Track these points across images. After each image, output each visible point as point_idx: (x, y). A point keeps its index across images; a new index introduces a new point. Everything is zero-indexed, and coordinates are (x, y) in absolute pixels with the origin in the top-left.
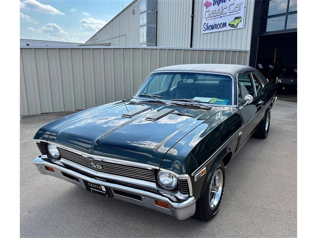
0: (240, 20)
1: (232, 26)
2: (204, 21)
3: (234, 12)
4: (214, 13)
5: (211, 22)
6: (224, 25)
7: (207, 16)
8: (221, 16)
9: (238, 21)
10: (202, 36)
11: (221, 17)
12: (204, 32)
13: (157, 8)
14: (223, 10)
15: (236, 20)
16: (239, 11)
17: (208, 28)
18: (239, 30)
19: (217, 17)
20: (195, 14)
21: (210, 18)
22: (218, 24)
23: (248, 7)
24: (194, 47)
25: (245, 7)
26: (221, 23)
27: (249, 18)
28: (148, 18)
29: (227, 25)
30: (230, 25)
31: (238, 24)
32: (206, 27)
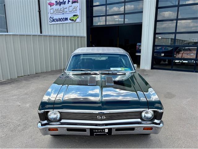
0: (77, 17)
1: (73, 20)
2: (50, 15)
3: (72, 12)
4: (57, 10)
5: (56, 17)
6: (66, 19)
7: (52, 12)
8: (63, 13)
9: (76, 17)
10: (49, 26)
12: (50, 23)
13: (4, 3)
14: (64, 9)
15: (75, 17)
16: (76, 11)
17: (53, 20)
18: (78, 23)
19: (60, 13)
20: (41, 10)
21: (54, 14)
22: (62, 18)
23: (82, 9)
24: (44, 33)
25: (80, 9)
26: (64, 18)
27: (83, 16)
29: (68, 19)
30: (70, 19)
31: (76, 19)
32: (52, 20)
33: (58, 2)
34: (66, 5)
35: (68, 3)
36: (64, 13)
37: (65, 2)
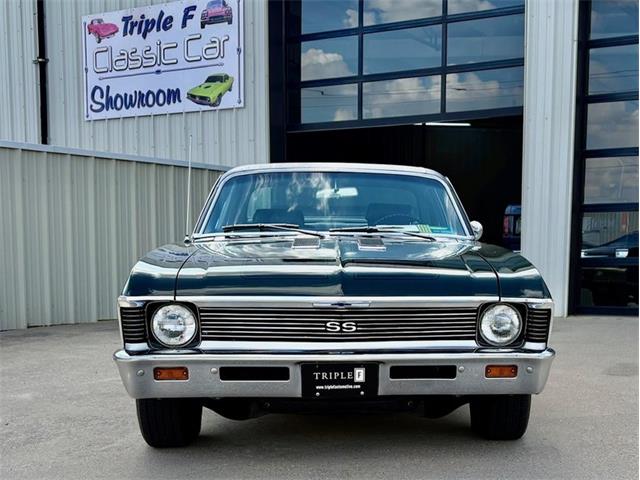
0: (225, 85)
1: (203, 100)
2: (92, 80)
3: (204, 62)
4: (129, 57)
5: (122, 87)
6: (173, 95)
7: (103, 64)
8: (156, 68)
9: (217, 88)
10: (87, 127)
11: (158, 72)
12: (94, 116)
14: (162, 52)
15: (212, 84)
16: (219, 60)
17: (110, 103)
18: (227, 113)
19: (142, 70)
20: (49, 55)
21: (114, 73)
23: (250, 51)
25: (238, 50)
26: (160, 91)
29: (183, 95)
30: (192, 97)
31: (220, 96)
32: (104, 101)
33: (136, 18)
34: (176, 32)
35: (184, 25)
36: (162, 68)
37: (171, 18)
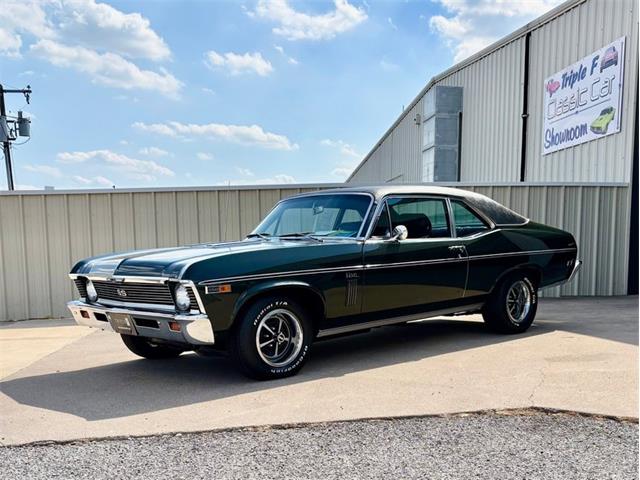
0: (611, 115)
1: (596, 130)
2: (547, 125)
3: (601, 99)
4: (563, 104)
5: (560, 127)
7: (552, 113)
8: (575, 111)
10: (543, 159)
12: (546, 151)
13: (461, 107)
14: (579, 98)
15: (604, 117)
16: (609, 96)
17: (553, 142)
18: (611, 137)
19: (569, 113)
20: (529, 112)
21: (557, 118)
23: (626, 85)
25: (620, 86)
26: (577, 127)
28: (438, 130)
29: (589, 128)
30: (593, 128)
31: (607, 125)
32: (550, 139)
33: (569, 74)
34: (587, 80)
35: (592, 72)
37: (585, 69)
